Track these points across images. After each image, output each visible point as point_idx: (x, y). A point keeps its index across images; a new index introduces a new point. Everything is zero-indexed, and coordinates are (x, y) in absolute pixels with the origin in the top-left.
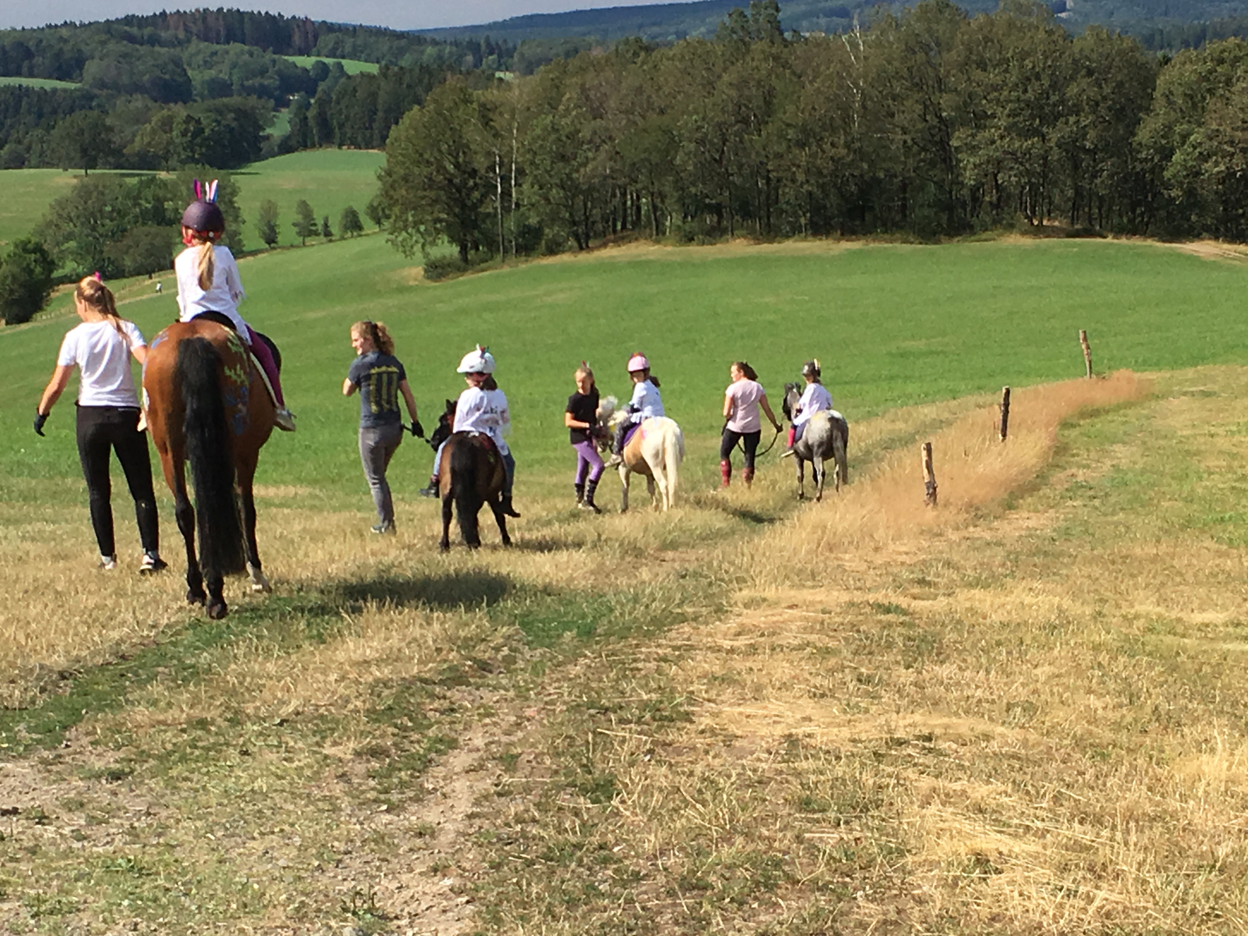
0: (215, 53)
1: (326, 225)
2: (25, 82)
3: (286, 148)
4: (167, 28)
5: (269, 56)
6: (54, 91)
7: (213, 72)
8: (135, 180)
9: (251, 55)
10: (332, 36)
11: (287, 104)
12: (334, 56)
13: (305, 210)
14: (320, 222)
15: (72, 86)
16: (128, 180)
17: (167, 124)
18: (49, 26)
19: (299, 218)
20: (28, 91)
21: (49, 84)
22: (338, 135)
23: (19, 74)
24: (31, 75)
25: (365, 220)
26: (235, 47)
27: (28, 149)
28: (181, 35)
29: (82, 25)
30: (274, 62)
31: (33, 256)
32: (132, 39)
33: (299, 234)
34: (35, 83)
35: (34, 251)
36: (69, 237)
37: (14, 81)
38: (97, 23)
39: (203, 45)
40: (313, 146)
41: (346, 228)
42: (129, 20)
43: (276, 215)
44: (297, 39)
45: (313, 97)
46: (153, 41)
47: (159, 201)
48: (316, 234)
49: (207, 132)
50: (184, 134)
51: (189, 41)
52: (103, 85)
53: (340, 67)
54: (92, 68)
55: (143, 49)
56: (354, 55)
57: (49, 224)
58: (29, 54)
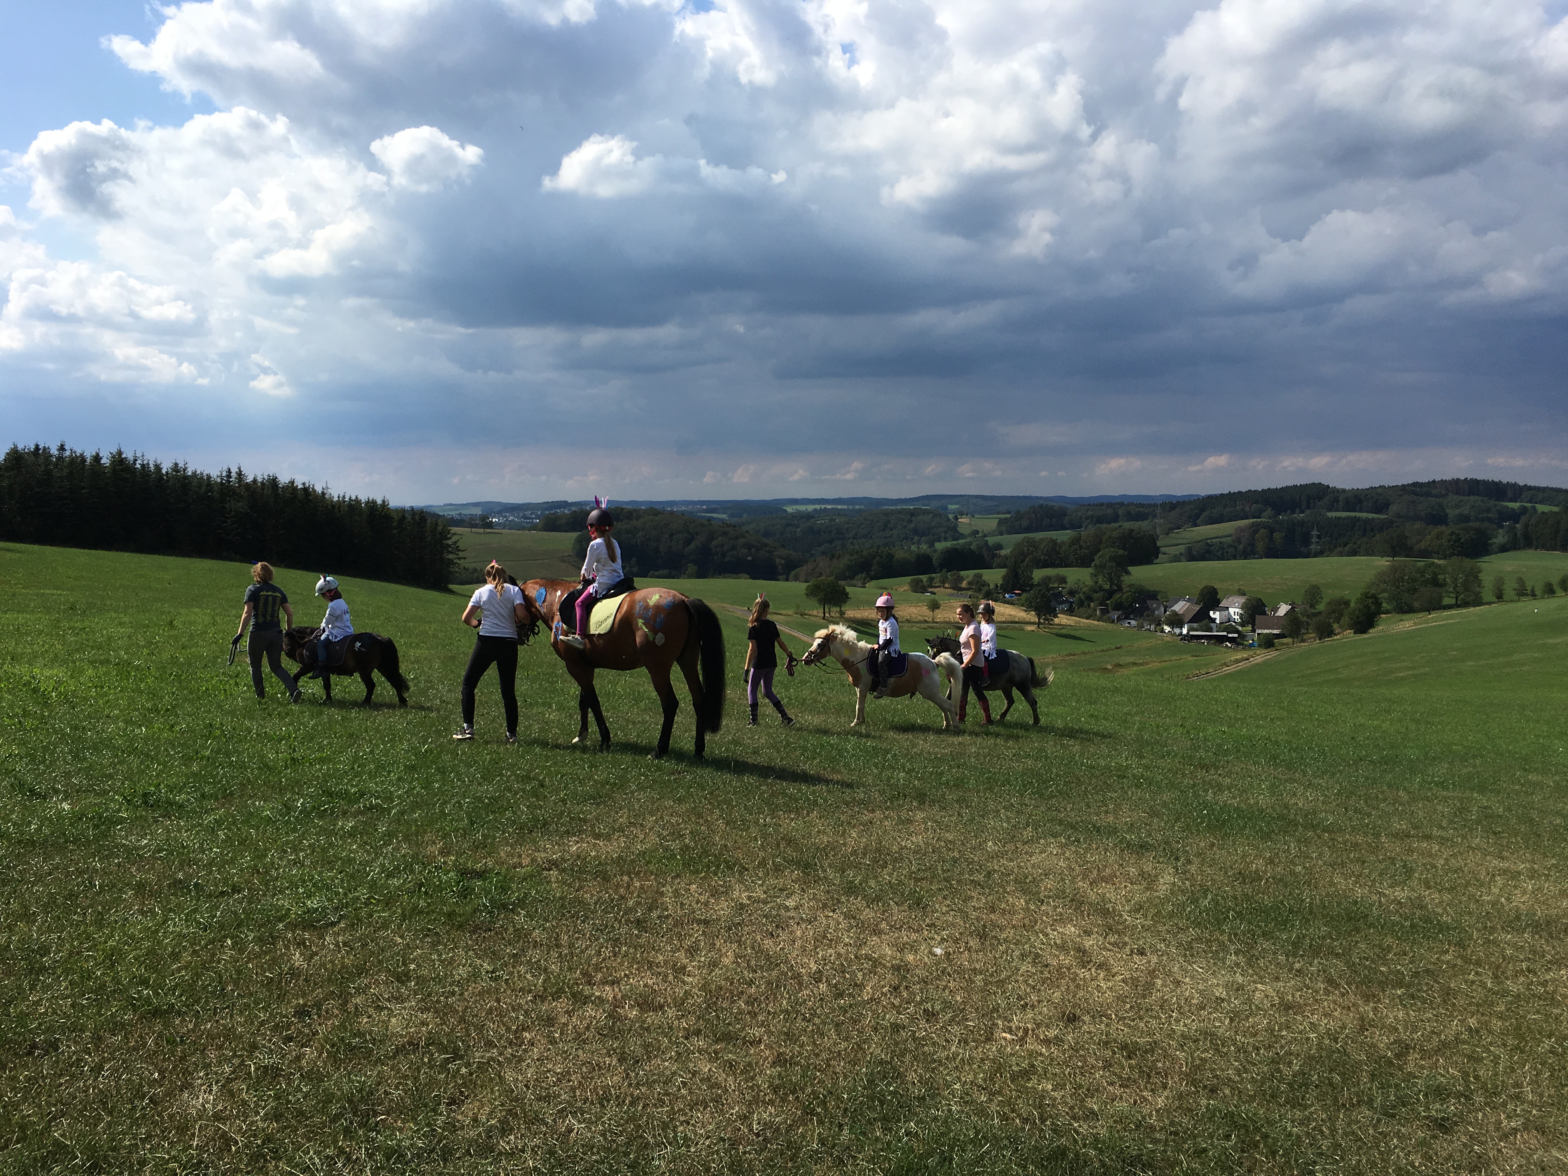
0: (1461, 501)
1: (1533, 590)
2: (1358, 514)
3: (1503, 549)
4: (1436, 488)
5: (1492, 502)
6: (1373, 519)
7: (1460, 510)
8: (1422, 564)
9: (1483, 501)
10: (1531, 492)
11: (1502, 527)
12: (1530, 502)
13: (1521, 581)
14: (1529, 589)
15: (1383, 517)
16: (1419, 564)
17: (1439, 536)
18: (1372, 488)
19: (1516, 586)
20: (1359, 519)
21: (1371, 516)
22: (1535, 542)
23: (1354, 511)
24: (1361, 511)
25: (1557, 588)
26: (1472, 498)
27: (1359, 547)
28: (1443, 492)
29: (1389, 487)
30: (1496, 505)
31: (1371, 600)
32: (1417, 494)
33: (1517, 595)
34: (1364, 515)
35: (1371, 597)
36: (1384, 591)
37: (1353, 514)
38: (1397, 486)
39: (1455, 497)
40: (1519, 549)
41: (1545, 592)
42: (1415, 484)
43: (1503, 584)
44: (1510, 494)
45: (1518, 523)
46: (1428, 495)
47: (1435, 574)
48: (1527, 595)
49: (1463, 540)
50: (1449, 541)
51: (1447, 495)
52: (1399, 516)
53: (1534, 508)
54: (1394, 508)
55: (1421, 499)
56: (1541, 502)
57: (1373, 584)
58: (1360, 501)
